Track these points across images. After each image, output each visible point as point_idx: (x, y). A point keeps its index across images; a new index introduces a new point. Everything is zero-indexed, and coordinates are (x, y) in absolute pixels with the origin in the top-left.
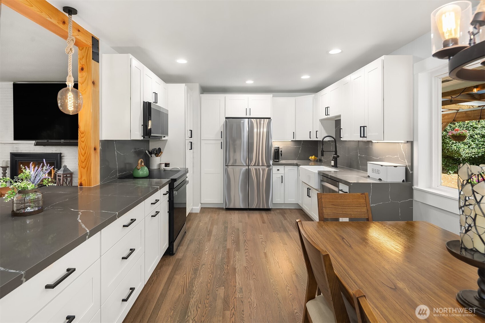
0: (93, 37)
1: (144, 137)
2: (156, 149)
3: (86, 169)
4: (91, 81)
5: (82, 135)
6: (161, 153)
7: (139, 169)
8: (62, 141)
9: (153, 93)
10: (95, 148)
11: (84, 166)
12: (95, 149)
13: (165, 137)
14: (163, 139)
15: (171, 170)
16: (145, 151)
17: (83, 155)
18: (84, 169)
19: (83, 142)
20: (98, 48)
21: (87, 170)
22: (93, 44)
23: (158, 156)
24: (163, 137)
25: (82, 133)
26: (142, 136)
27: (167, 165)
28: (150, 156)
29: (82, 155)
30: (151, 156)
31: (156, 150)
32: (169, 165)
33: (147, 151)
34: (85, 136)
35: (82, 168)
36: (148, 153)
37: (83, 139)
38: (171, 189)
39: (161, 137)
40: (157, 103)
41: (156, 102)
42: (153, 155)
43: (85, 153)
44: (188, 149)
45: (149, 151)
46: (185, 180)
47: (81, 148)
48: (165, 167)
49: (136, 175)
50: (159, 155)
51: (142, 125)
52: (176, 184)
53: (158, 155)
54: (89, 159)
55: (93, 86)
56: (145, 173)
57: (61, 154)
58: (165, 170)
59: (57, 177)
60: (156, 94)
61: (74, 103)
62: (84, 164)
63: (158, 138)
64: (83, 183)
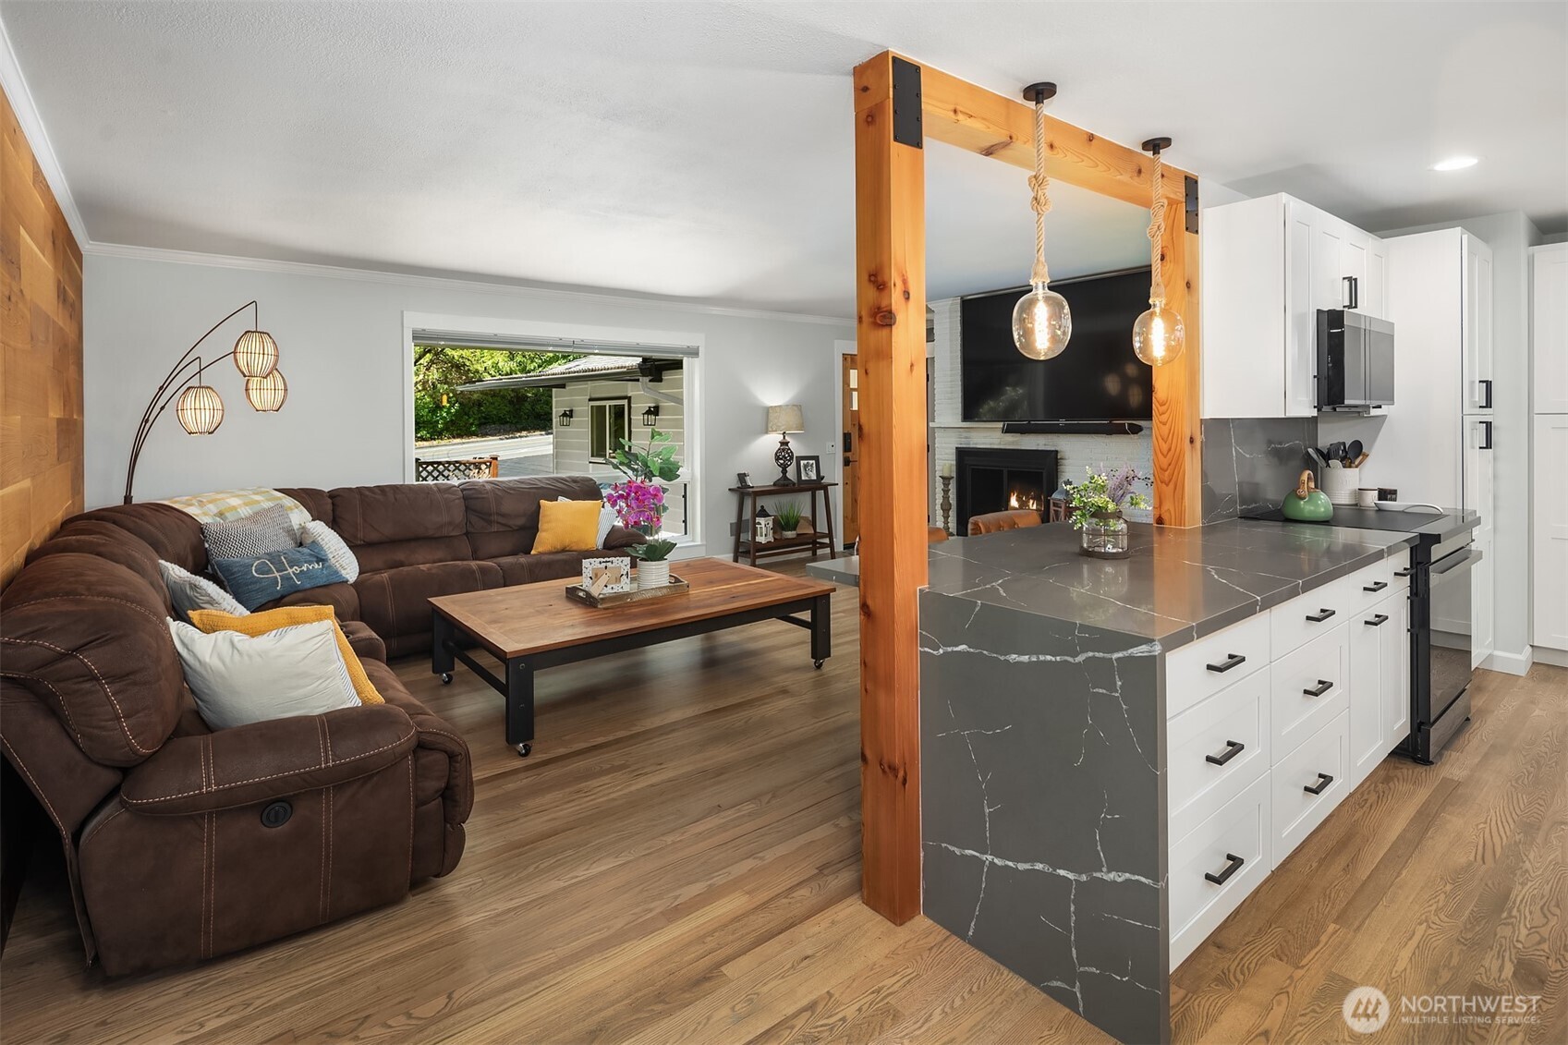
0: (1186, 178)
1: (1319, 408)
2: (1344, 444)
3: (1171, 485)
4: (1184, 279)
5: (1162, 409)
6: (1361, 457)
7: (1303, 498)
8: (1062, 422)
9: (1344, 279)
10: (1191, 438)
11: (1166, 479)
12: (1192, 441)
13: (1380, 407)
14: (1374, 412)
15: (1403, 511)
16: (1306, 448)
17: (1165, 453)
18: (1167, 485)
19: (1164, 424)
20: (1197, 198)
21: (1175, 488)
22: (1187, 195)
23: (1350, 467)
24: (1374, 408)
25: (1162, 404)
26: (1315, 407)
27: (1385, 494)
28: (1321, 463)
29: (1163, 454)
30: (1328, 465)
31: (1345, 447)
32: (1394, 496)
33: (1310, 450)
34: (1169, 411)
35: (1162, 482)
36: (1315, 456)
37: (1164, 418)
38: (1418, 563)
39: (1368, 407)
40: (1356, 307)
41: (1353, 303)
42: (1335, 463)
43: (1170, 450)
44: (1473, 447)
45: (1318, 451)
46: (1468, 548)
47: (1160, 438)
48: (1379, 500)
49: (1291, 512)
50: (1356, 463)
51: (1315, 377)
52: (1437, 552)
53: (1351, 463)
54: (1179, 463)
55: (1189, 291)
56: (1322, 510)
57: (1057, 452)
58: (1380, 510)
59: (1052, 508)
60: (1352, 282)
61: (1168, 340)
62: (1167, 473)
63: (1359, 412)
64: (1165, 517)
